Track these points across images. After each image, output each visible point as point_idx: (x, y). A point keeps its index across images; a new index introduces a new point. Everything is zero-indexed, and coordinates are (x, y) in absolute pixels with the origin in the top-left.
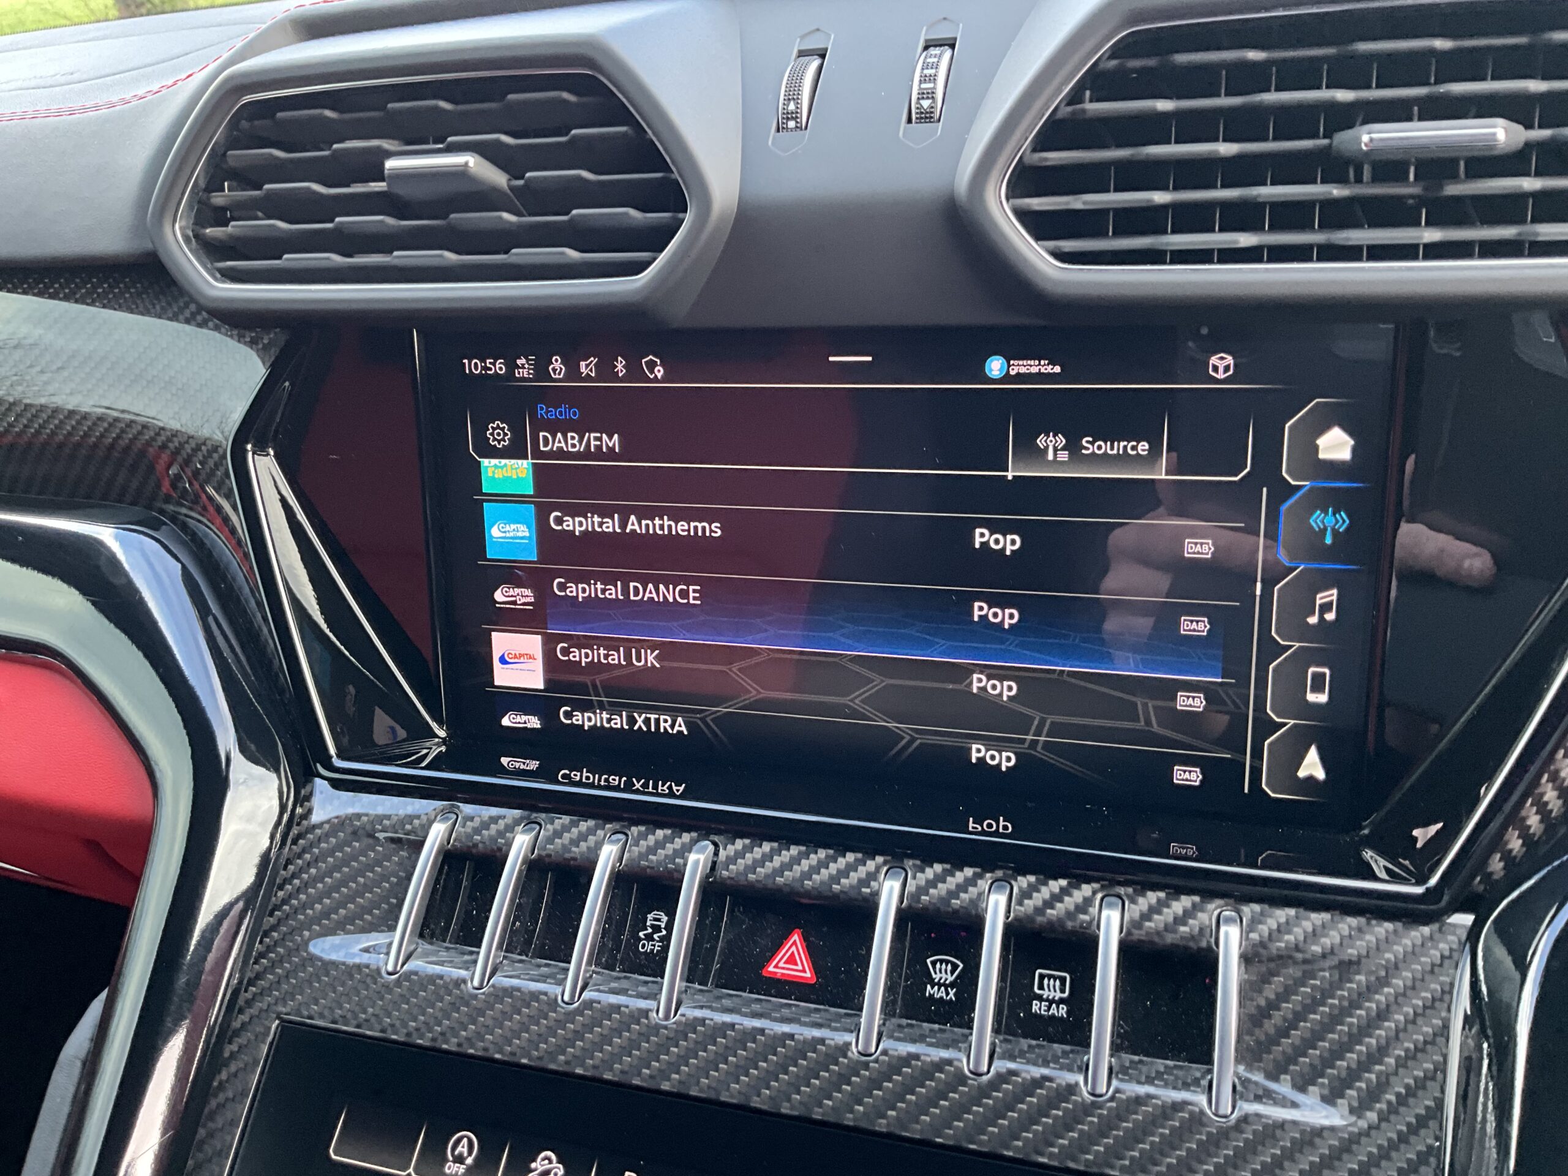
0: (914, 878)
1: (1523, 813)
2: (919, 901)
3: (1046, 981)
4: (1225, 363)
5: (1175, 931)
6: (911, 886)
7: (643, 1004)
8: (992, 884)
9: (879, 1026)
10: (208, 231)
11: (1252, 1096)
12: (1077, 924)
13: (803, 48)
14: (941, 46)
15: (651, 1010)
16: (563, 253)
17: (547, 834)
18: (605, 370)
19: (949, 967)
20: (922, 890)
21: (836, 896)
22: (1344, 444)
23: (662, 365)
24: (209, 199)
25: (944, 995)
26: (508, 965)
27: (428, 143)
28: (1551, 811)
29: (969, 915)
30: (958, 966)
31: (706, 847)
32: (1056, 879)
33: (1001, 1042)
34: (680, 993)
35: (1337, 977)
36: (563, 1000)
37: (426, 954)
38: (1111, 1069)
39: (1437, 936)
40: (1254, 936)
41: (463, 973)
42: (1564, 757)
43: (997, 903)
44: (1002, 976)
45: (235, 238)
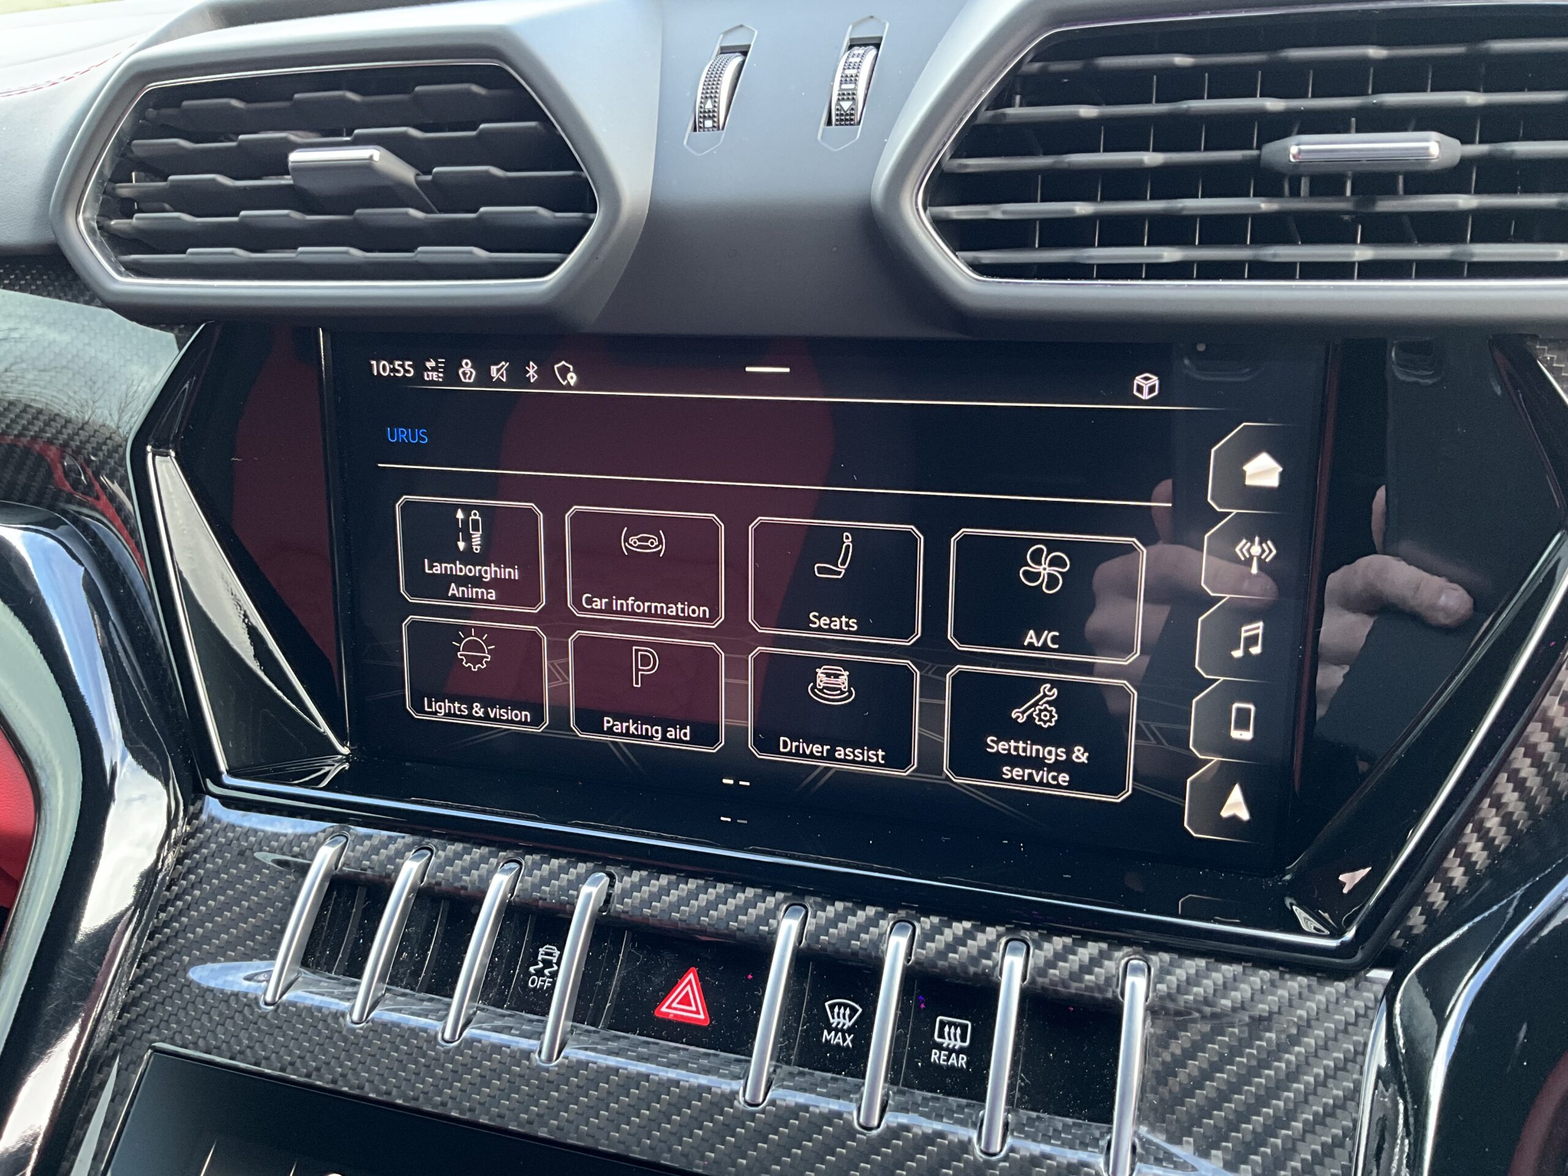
0: (815, 916)
1: (1446, 865)
2: (818, 941)
3: (946, 1029)
4: (1150, 383)
5: (1081, 980)
6: (811, 925)
7: (525, 1044)
8: (894, 924)
9: (769, 1074)
10: (113, 223)
11: (1152, 1159)
12: (979, 970)
13: (725, 44)
14: (866, 45)
15: (533, 1051)
16: (471, 253)
17: (438, 861)
18: (517, 375)
19: (848, 1012)
20: (822, 929)
21: (731, 935)
22: (1271, 470)
23: (574, 371)
24: (114, 189)
25: (841, 1041)
26: (390, 999)
27: (341, 135)
28: (1476, 863)
29: (869, 956)
30: (857, 1010)
31: (601, 878)
32: (960, 920)
33: (894, 1093)
34: (564, 1034)
35: (1246, 1035)
36: (443, 1039)
37: (307, 984)
38: (1006, 1125)
39: (1352, 993)
40: (1161, 987)
41: (343, 1005)
42: (1490, 806)
43: (897, 946)
44: (901, 1021)
45: (139, 231)
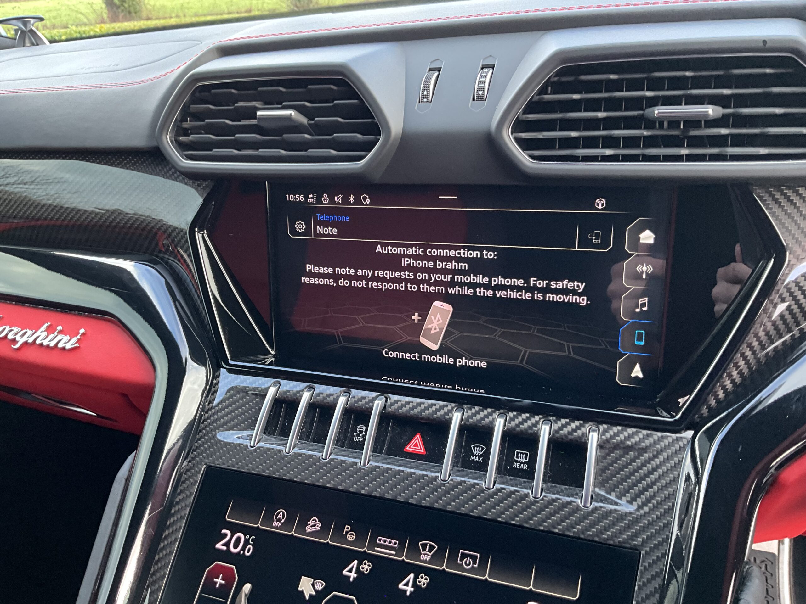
0: (467, 412)
1: (716, 389)
2: (468, 421)
3: (519, 455)
4: (602, 202)
5: (572, 435)
6: (466, 416)
7: (354, 460)
8: (498, 415)
9: (450, 470)
10: (181, 138)
11: (599, 500)
12: (532, 431)
13: (432, 67)
14: (488, 68)
15: (358, 463)
16: (329, 151)
17: (317, 392)
18: (346, 200)
19: (480, 449)
20: (470, 417)
21: (435, 419)
22: (650, 237)
23: (369, 198)
24: (181, 124)
25: (478, 460)
26: (300, 445)
27: (273, 104)
28: (728, 389)
29: (489, 427)
30: (483, 448)
31: (382, 398)
32: (525, 413)
33: (499, 477)
34: (370, 456)
35: (636, 454)
36: (322, 459)
37: (266, 440)
38: (542, 488)
40: (603, 437)
41: (281, 448)
42: (733, 366)
43: (500, 422)
44: (501, 452)
45: (192, 142)
